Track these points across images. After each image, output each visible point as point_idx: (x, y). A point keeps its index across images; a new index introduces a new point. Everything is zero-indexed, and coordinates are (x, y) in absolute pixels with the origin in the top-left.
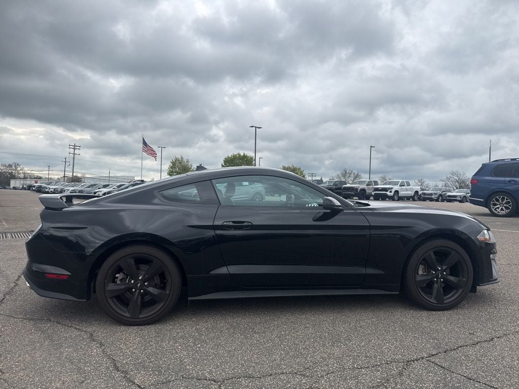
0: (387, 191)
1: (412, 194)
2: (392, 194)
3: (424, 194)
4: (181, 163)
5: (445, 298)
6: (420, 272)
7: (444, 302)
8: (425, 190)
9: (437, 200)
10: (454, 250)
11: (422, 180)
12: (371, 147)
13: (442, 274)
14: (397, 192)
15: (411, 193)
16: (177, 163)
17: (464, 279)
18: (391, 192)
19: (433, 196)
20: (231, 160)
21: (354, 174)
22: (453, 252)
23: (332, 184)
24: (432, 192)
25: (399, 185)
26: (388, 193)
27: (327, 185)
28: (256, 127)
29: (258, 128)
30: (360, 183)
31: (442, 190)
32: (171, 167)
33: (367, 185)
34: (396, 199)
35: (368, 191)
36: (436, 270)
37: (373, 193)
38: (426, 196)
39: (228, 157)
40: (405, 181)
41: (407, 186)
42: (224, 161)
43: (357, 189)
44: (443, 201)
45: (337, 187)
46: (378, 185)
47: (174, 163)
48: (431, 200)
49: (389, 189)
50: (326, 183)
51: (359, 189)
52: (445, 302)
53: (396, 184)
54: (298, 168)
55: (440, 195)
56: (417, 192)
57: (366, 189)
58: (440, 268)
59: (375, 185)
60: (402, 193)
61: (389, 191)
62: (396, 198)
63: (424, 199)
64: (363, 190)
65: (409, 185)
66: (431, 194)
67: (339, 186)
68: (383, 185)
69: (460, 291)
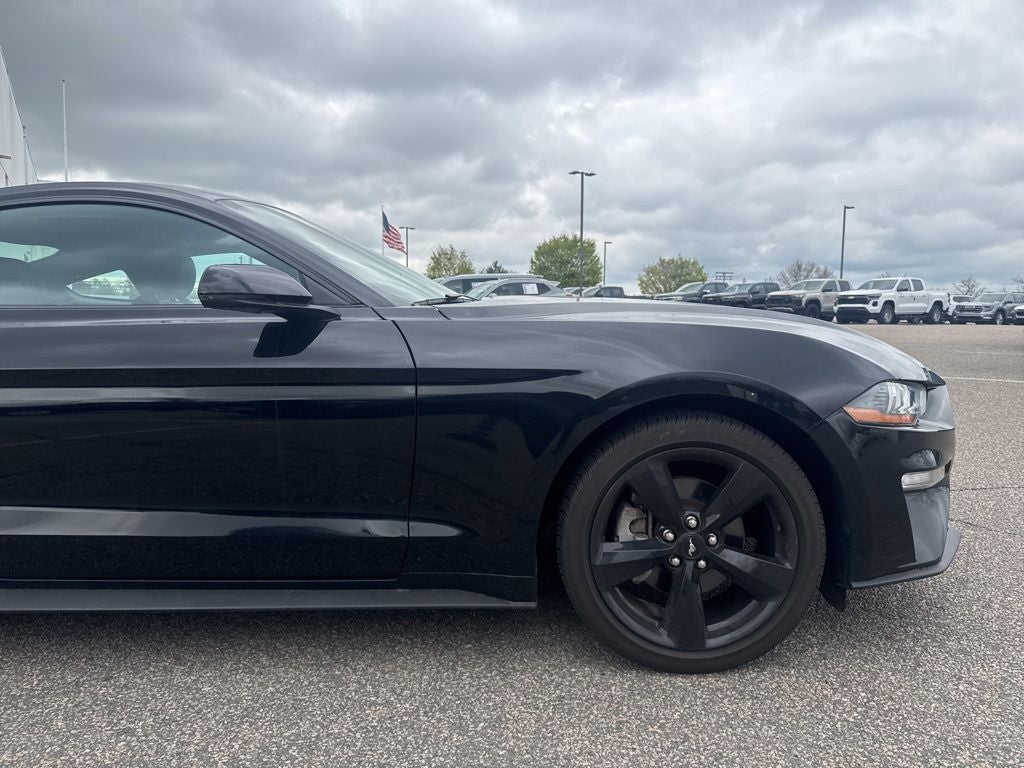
0: (866, 302)
1: (926, 309)
2: (877, 309)
3: (962, 309)
4: (450, 259)
5: (711, 628)
6: (624, 533)
7: (704, 642)
8: (968, 300)
9: (992, 322)
10: (745, 457)
11: (969, 280)
12: (846, 207)
13: (703, 544)
14: (890, 304)
15: (925, 307)
16: (444, 261)
17: (788, 565)
18: (875, 304)
19: (982, 314)
20: (550, 250)
22: (742, 464)
23: (746, 291)
24: (980, 304)
25: (895, 288)
26: (870, 307)
27: (736, 291)
28: (582, 173)
29: (587, 174)
30: (809, 286)
31: (1005, 300)
32: (433, 269)
33: (824, 291)
34: (888, 320)
35: (825, 305)
36: (680, 528)
37: (836, 309)
38: (966, 314)
39: (545, 244)
40: (910, 279)
41: (916, 290)
42: (536, 252)
43: (799, 301)
44: (1005, 322)
45: (757, 296)
46: (849, 289)
47: (437, 260)
48: (979, 321)
49: (872, 297)
50: (732, 288)
51: (804, 300)
52: (711, 643)
53: (889, 286)
54: (692, 261)
55: (1001, 311)
56: (938, 304)
57: (821, 299)
58: (693, 522)
59: (842, 290)
60: (902, 305)
61: (871, 302)
62: (887, 317)
63: (962, 321)
64: (815, 302)
65: (919, 287)
66: (978, 309)
67: (761, 295)
68: (860, 289)
69: (770, 606)
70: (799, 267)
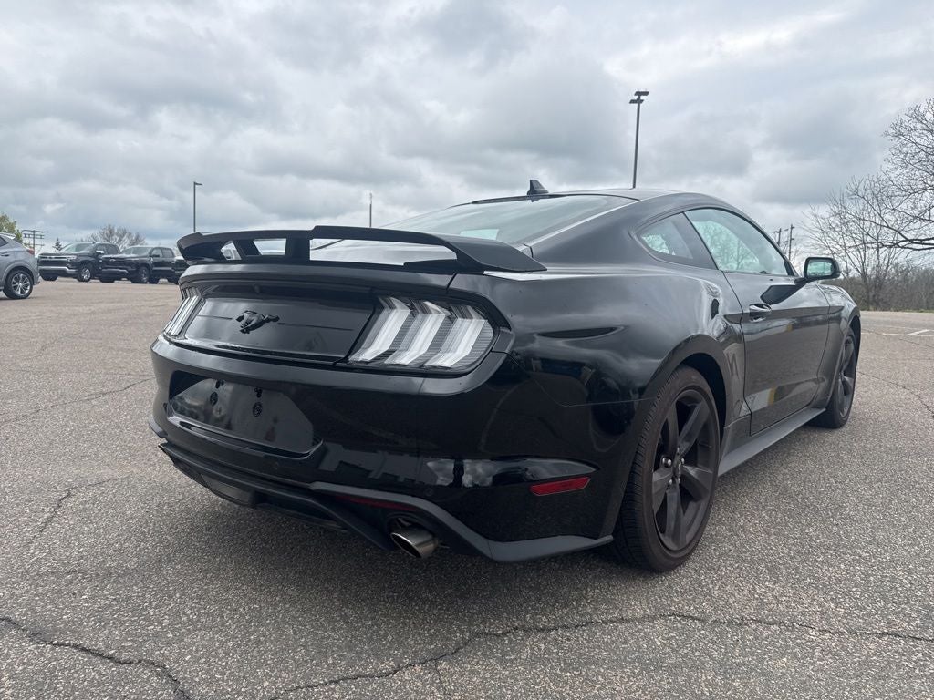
12: (195, 184)
21: (130, 236)
70: (112, 232)
